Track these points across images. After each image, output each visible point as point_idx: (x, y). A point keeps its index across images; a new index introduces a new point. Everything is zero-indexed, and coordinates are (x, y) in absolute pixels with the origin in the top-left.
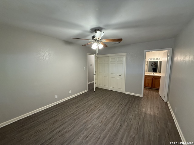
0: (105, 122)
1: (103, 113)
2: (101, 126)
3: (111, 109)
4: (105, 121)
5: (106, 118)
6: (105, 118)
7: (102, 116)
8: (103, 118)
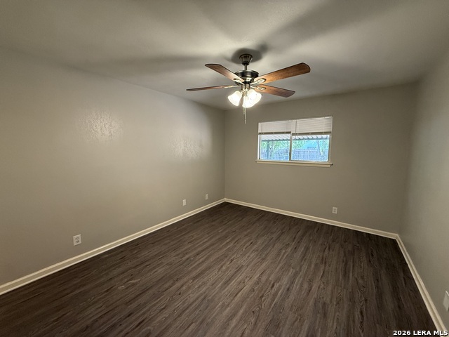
0: (226, 260)
1: (227, 283)
2: (233, 254)
3: (197, 298)
4: (223, 262)
5: (222, 267)
6: (224, 268)
7: (230, 273)
8: (228, 268)
